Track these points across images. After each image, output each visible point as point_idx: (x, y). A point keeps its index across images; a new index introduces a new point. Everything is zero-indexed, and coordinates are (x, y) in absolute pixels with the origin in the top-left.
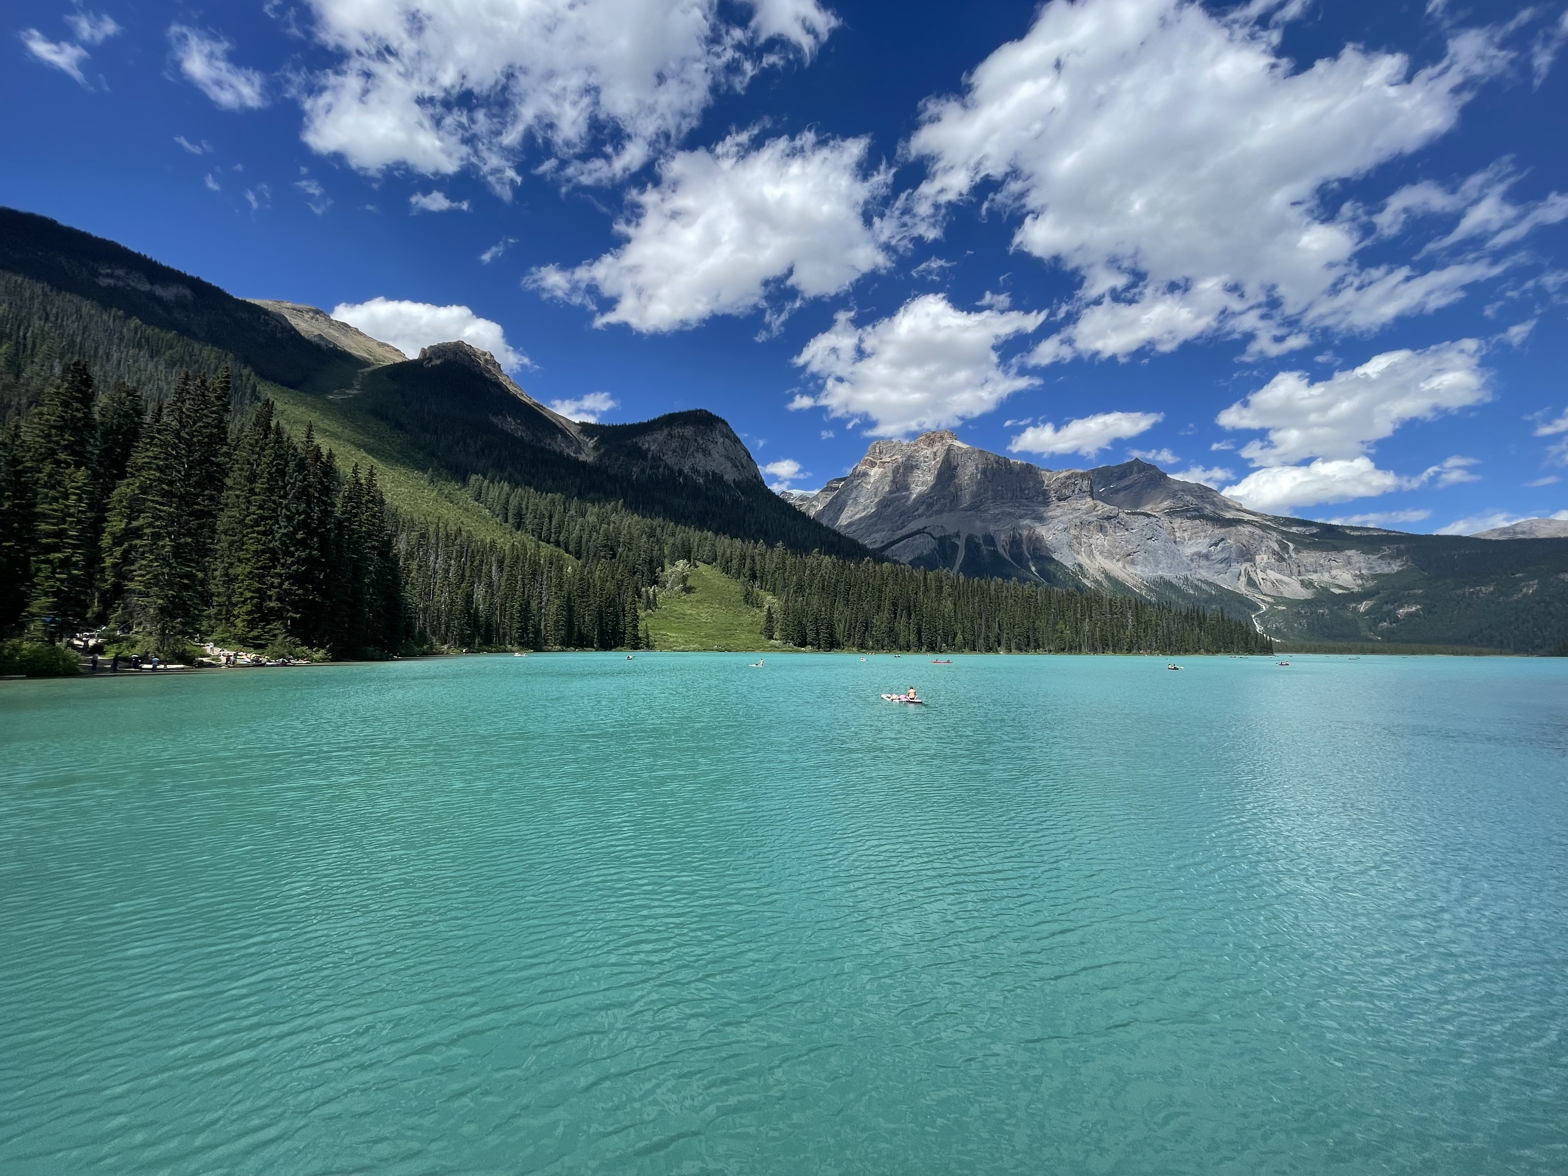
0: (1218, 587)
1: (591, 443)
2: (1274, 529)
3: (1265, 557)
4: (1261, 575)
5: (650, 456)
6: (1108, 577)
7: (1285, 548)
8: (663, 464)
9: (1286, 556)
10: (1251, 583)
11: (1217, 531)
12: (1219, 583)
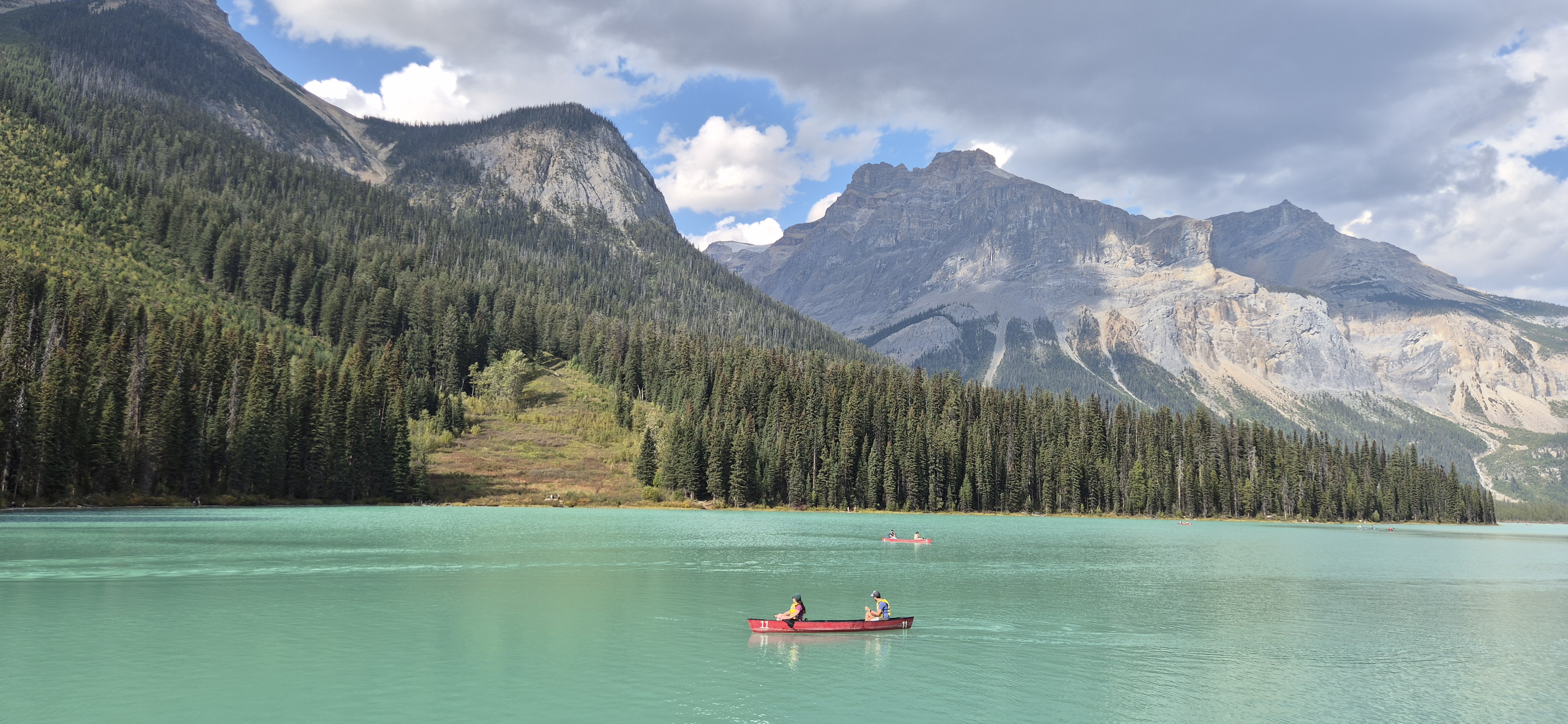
0: (1417, 412)
1: (384, 153)
2: (1508, 319)
4: (1487, 393)
5: (483, 177)
6: (1238, 391)
7: (1524, 349)
8: (505, 191)
9: (1527, 363)
10: (1472, 406)
11: (1415, 320)
12: (1420, 405)
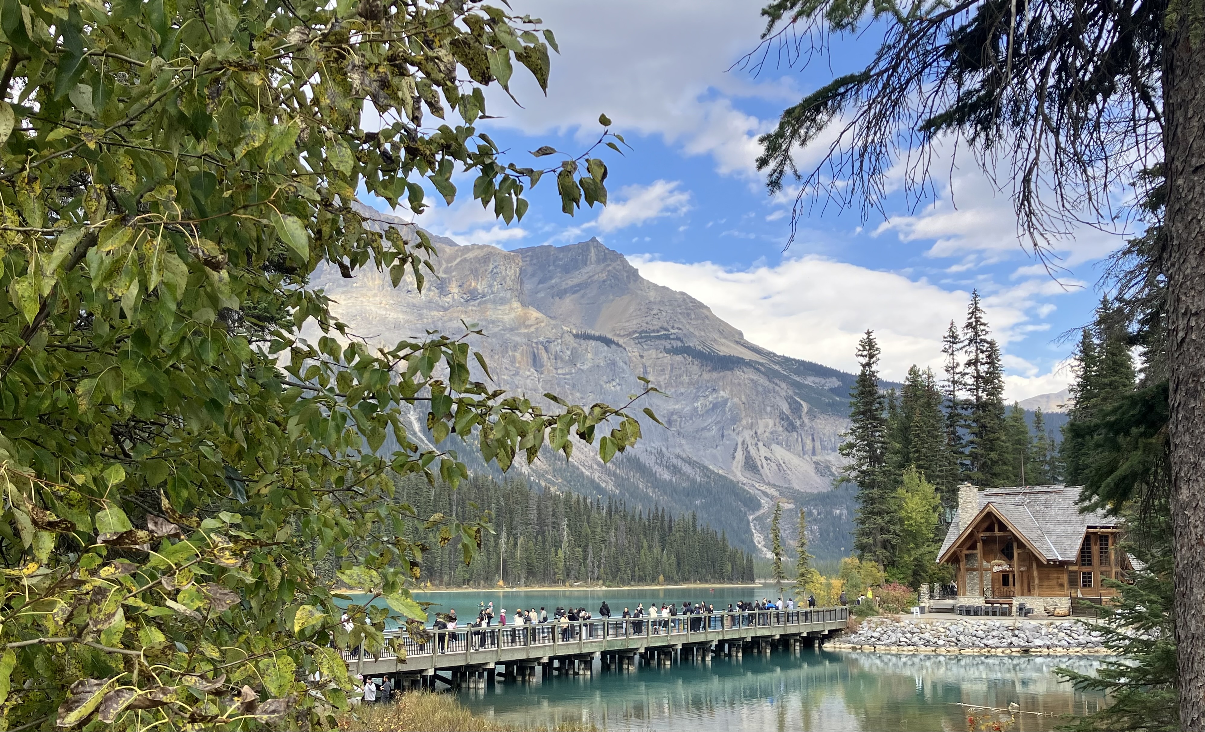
0: (704, 469)
2: (784, 378)
3: (771, 422)
4: (764, 451)
7: (796, 409)
9: (798, 423)
10: (751, 465)
11: (706, 376)
12: (707, 463)
